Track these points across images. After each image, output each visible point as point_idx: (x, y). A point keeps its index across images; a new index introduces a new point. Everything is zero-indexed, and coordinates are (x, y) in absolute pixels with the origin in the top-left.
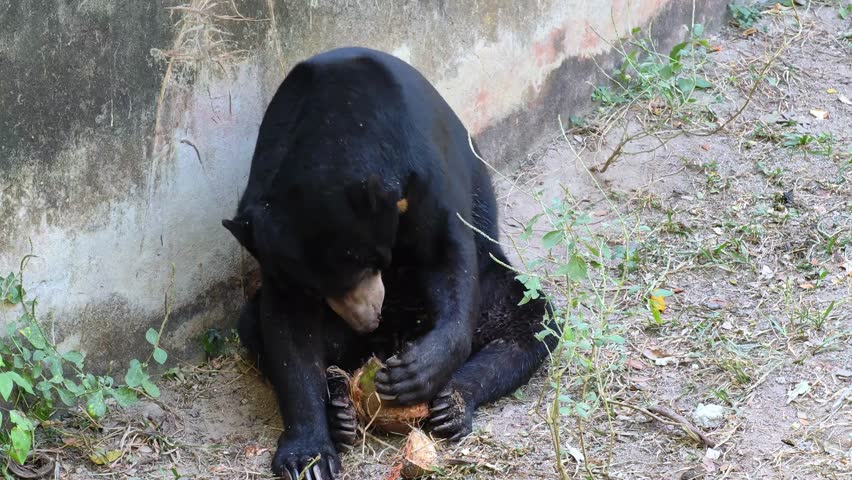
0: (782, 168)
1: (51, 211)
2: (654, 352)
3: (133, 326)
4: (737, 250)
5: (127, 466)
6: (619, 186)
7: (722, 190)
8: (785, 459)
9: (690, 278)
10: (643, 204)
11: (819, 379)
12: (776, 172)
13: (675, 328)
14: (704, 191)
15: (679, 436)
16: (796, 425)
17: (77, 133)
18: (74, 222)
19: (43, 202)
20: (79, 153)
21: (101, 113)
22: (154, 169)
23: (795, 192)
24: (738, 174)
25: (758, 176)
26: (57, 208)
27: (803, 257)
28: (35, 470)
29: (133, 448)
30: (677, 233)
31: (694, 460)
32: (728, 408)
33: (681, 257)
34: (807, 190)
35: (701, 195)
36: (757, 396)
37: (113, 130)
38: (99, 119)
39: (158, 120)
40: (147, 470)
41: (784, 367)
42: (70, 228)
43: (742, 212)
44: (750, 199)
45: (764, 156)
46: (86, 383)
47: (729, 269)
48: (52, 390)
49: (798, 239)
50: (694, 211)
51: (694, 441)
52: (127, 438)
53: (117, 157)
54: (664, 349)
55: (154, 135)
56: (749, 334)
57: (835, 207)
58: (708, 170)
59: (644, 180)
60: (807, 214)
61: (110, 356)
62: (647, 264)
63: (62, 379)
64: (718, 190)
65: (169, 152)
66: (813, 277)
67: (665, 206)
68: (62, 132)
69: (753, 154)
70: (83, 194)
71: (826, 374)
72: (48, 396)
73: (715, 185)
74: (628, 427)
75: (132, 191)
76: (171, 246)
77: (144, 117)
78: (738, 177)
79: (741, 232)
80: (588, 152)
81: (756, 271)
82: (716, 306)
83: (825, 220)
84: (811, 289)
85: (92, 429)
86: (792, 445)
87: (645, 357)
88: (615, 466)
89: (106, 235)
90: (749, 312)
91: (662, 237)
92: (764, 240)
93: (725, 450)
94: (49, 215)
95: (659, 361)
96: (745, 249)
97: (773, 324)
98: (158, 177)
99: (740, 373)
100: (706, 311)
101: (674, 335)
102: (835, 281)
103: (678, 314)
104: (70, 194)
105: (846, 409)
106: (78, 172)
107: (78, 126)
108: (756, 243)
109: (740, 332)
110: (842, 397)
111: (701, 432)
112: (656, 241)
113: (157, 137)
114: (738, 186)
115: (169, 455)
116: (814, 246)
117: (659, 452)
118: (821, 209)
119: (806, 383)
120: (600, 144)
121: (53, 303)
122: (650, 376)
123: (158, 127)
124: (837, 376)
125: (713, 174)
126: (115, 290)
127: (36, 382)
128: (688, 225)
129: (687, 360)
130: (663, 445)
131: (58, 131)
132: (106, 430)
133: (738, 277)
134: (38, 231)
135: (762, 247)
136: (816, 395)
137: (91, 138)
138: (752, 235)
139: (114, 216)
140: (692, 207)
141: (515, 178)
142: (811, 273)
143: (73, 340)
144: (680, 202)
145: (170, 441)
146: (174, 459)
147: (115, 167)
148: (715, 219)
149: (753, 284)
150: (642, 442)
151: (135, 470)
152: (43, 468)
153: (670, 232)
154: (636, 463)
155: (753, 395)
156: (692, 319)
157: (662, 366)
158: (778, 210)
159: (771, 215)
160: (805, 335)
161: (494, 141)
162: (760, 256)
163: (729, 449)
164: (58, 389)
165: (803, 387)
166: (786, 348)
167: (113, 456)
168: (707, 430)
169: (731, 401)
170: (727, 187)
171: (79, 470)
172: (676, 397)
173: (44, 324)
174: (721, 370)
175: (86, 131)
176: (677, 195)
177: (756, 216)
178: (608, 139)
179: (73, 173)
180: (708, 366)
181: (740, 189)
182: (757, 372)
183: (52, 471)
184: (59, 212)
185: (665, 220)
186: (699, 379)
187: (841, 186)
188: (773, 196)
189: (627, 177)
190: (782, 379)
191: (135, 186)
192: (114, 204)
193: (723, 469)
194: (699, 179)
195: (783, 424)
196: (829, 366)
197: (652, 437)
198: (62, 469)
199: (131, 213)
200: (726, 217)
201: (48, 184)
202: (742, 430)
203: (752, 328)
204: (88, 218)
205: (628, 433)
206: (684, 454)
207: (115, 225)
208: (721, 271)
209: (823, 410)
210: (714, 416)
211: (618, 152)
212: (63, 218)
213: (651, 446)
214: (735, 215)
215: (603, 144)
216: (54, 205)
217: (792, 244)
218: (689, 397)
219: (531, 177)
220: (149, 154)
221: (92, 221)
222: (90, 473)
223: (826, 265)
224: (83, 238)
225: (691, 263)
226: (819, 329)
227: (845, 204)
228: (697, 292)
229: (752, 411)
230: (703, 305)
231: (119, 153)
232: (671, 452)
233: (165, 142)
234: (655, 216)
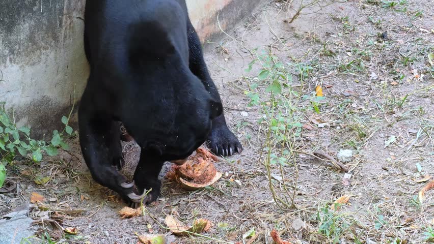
0: (381, 19)
1: (12, 56)
2: (318, 120)
3: (54, 112)
4: (359, 64)
5: (53, 185)
6: (299, 30)
7: (351, 31)
8: (383, 178)
9: (335, 80)
10: (311, 40)
11: (400, 134)
12: (378, 22)
13: (328, 107)
14: (342, 32)
15: (330, 166)
16: (389, 159)
17: (23, 16)
18: (23, 61)
19: (7, 51)
20: (25, 26)
21: (36, 6)
22: (63, 32)
23: (388, 33)
24: (359, 22)
25: (369, 23)
26: (14, 54)
27: (392, 67)
28: (7, 188)
29: (56, 175)
30: (329, 55)
31: (338, 179)
32: (355, 150)
33: (330, 68)
34: (394, 31)
35: (340, 35)
36: (369, 144)
37: (42, 14)
38: (35, 8)
39: (65, 8)
40: (63, 187)
41: (383, 128)
42: (21, 65)
43: (361, 43)
44: (365, 36)
45: (372, 13)
46: (31, 143)
47: (355, 74)
48: (14, 147)
49: (389, 58)
50: (337, 43)
51: (338, 169)
52: (53, 170)
53: (44, 27)
54: (322, 118)
55: (63, 16)
56: (365, 110)
57: (409, 40)
58: (344, 21)
59: (311, 26)
60: (394, 44)
61: (43, 127)
62: (313, 72)
63: (19, 142)
64: (349, 32)
65: (70, 24)
66: (397, 78)
67: (322, 40)
68: (16, 16)
69: (367, 11)
70: (28, 47)
71: (404, 132)
72: (13, 151)
73: (348, 29)
74: (305, 162)
75: (52, 44)
76: (72, 70)
77: (57, 7)
78: (359, 25)
79: (361, 54)
80: (283, 11)
81: (369, 75)
82: (349, 94)
83: (403, 48)
84: (396, 85)
85: (35, 166)
86: (388, 171)
87: (313, 123)
88: (299, 183)
89: (40, 67)
90: (365, 98)
91: (321, 57)
92: (372, 59)
93: (353, 174)
94: (10, 58)
95: (320, 125)
96: (362, 64)
97: (377, 105)
98: (65, 36)
99: (361, 133)
100: (343, 97)
101: (328, 111)
102: (408, 81)
103: (329, 99)
104: (21, 47)
105: (414, 151)
106: (25, 36)
107: (24, 13)
108: (368, 60)
109: (361, 109)
110: (412, 145)
111: (341, 164)
112: (318, 60)
113: (64, 16)
114: (359, 29)
115: (74, 179)
116: (398, 61)
117: (320, 175)
118: (401, 41)
119: (394, 137)
120: (289, 7)
121: (14, 102)
122: (316, 133)
123: (65, 11)
124: (409, 133)
125: (346, 23)
126: (45, 94)
127: (6, 144)
128: (334, 51)
129: (334, 124)
130: (322, 171)
131: (14, 15)
132: (42, 166)
133: (360, 78)
134: (5, 67)
135: (371, 62)
136: (399, 143)
137: (31, 18)
138: (366, 56)
139: (43, 57)
140: (336, 41)
141: (246, 27)
142: (396, 76)
143: (24, 120)
144: (330, 38)
145: (74, 171)
146: (76, 180)
147: (43, 32)
148: (347, 47)
149: (367, 82)
150: (312, 170)
151: (57, 187)
152: (11, 187)
153: (325, 55)
154: (309, 181)
155: (367, 143)
156: (337, 102)
157: (321, 128)
158: (380, 42)
159: (376, 45)
160: (393, 111)
161: (235, 8)
162: (370, 67)
163: (355, 173)
164: (17, 147)
165: (393, 139)
166: (383, 118)
167: (45, 180)
168: (344, 163)
169: (356, 147)
170: (354, 30)
171: (29, 188)
172: (328, 145)
173: (9, 113)
174: (351, 130)
175: (29, 15)
176: (328, 34)
177: (368, 46)
178: (293, 4)
179: (22, 36)
180: (345, 127)
181: (360, 31)
182: (369, 131)
183: (15, 189)
184: (15, 57)
185: (322, 49)
186: (340, 134)
187: (411, 29)
188: (377, 34)
189: (302, 26)
190: (382, 135)
191: (54, 41)
192: (43, 51)
193: (352, 184)
194: (339, 26)
195: (382, 159)
196: (405, 127)
197: (317, 167)
198: (21, 187)
199: (52, 55)
200: (354, 46)
201: (10, 43)
202: (362, 162)
203: (367, 107)
204: (30, 59)
205: (305, 165)
206: (333, 176)
207: (44, 61)
208: (350, 76)
209: (403, 151)
210: (348, 156)
211: (298, 14)
212: (17, 59)
213: (316, 172)
214: (357, 45)
215: (291, 7)
216: (13, 53)
217: (386, 61)
218: (335, 144)
219: (254, 26)
220: (61, 25)
221: (32, 60)
222: (34, 189)
223: (404, 72)
224: (28, 69)
225: (336, 71)
226: (400, 107)
227: (413, 39)
228: (339, 87)
229: (367, 152)
230: (342, 94)
231: (45, 25)
232: (327, 175)
233: (68, 19)
234: (317, 46)
